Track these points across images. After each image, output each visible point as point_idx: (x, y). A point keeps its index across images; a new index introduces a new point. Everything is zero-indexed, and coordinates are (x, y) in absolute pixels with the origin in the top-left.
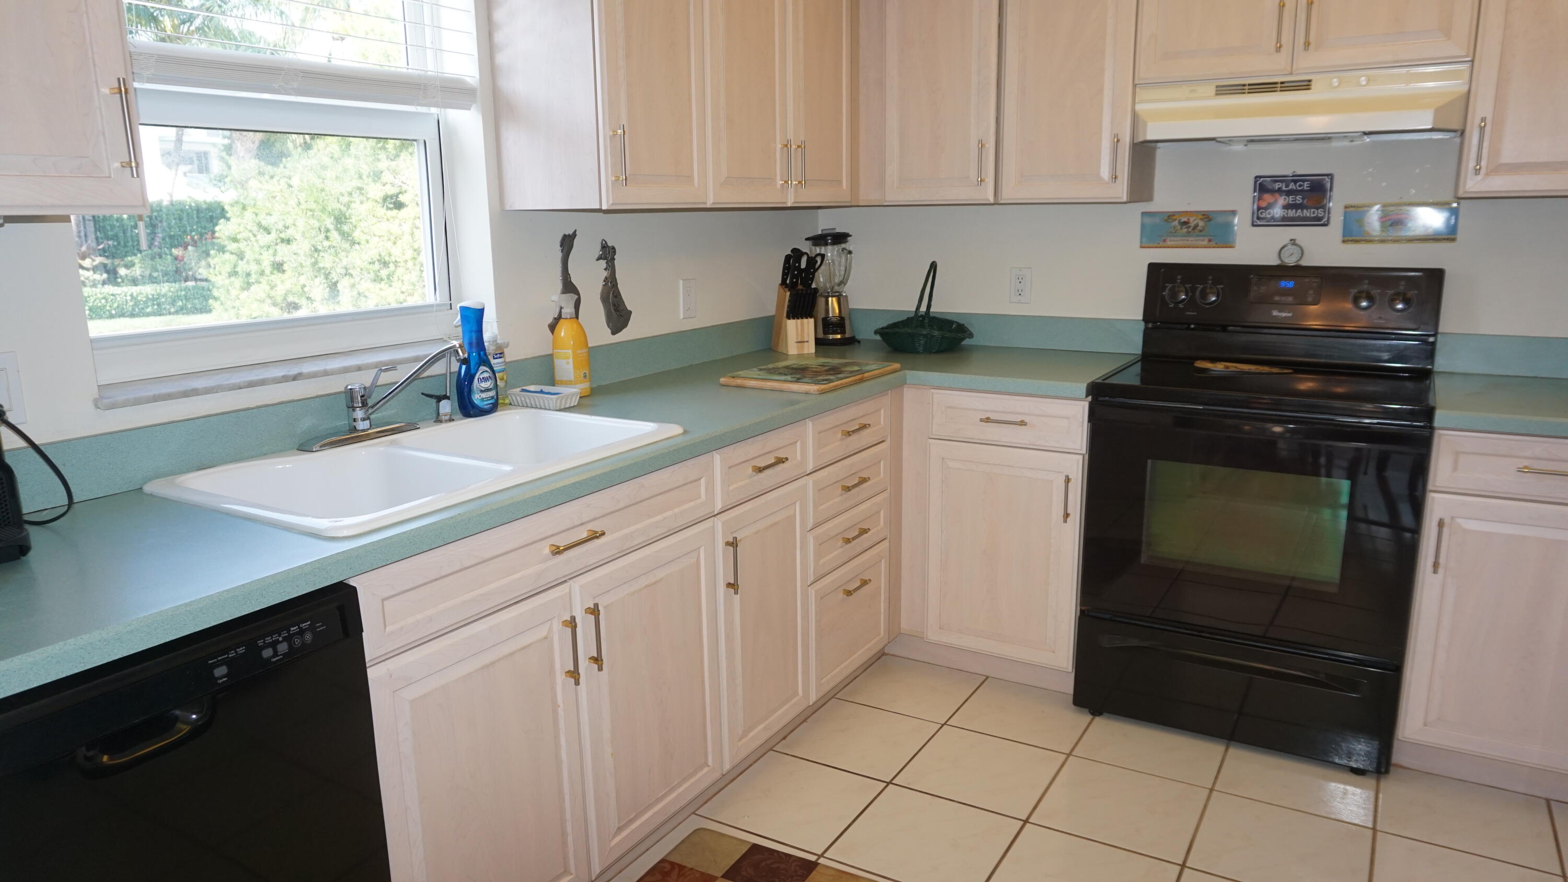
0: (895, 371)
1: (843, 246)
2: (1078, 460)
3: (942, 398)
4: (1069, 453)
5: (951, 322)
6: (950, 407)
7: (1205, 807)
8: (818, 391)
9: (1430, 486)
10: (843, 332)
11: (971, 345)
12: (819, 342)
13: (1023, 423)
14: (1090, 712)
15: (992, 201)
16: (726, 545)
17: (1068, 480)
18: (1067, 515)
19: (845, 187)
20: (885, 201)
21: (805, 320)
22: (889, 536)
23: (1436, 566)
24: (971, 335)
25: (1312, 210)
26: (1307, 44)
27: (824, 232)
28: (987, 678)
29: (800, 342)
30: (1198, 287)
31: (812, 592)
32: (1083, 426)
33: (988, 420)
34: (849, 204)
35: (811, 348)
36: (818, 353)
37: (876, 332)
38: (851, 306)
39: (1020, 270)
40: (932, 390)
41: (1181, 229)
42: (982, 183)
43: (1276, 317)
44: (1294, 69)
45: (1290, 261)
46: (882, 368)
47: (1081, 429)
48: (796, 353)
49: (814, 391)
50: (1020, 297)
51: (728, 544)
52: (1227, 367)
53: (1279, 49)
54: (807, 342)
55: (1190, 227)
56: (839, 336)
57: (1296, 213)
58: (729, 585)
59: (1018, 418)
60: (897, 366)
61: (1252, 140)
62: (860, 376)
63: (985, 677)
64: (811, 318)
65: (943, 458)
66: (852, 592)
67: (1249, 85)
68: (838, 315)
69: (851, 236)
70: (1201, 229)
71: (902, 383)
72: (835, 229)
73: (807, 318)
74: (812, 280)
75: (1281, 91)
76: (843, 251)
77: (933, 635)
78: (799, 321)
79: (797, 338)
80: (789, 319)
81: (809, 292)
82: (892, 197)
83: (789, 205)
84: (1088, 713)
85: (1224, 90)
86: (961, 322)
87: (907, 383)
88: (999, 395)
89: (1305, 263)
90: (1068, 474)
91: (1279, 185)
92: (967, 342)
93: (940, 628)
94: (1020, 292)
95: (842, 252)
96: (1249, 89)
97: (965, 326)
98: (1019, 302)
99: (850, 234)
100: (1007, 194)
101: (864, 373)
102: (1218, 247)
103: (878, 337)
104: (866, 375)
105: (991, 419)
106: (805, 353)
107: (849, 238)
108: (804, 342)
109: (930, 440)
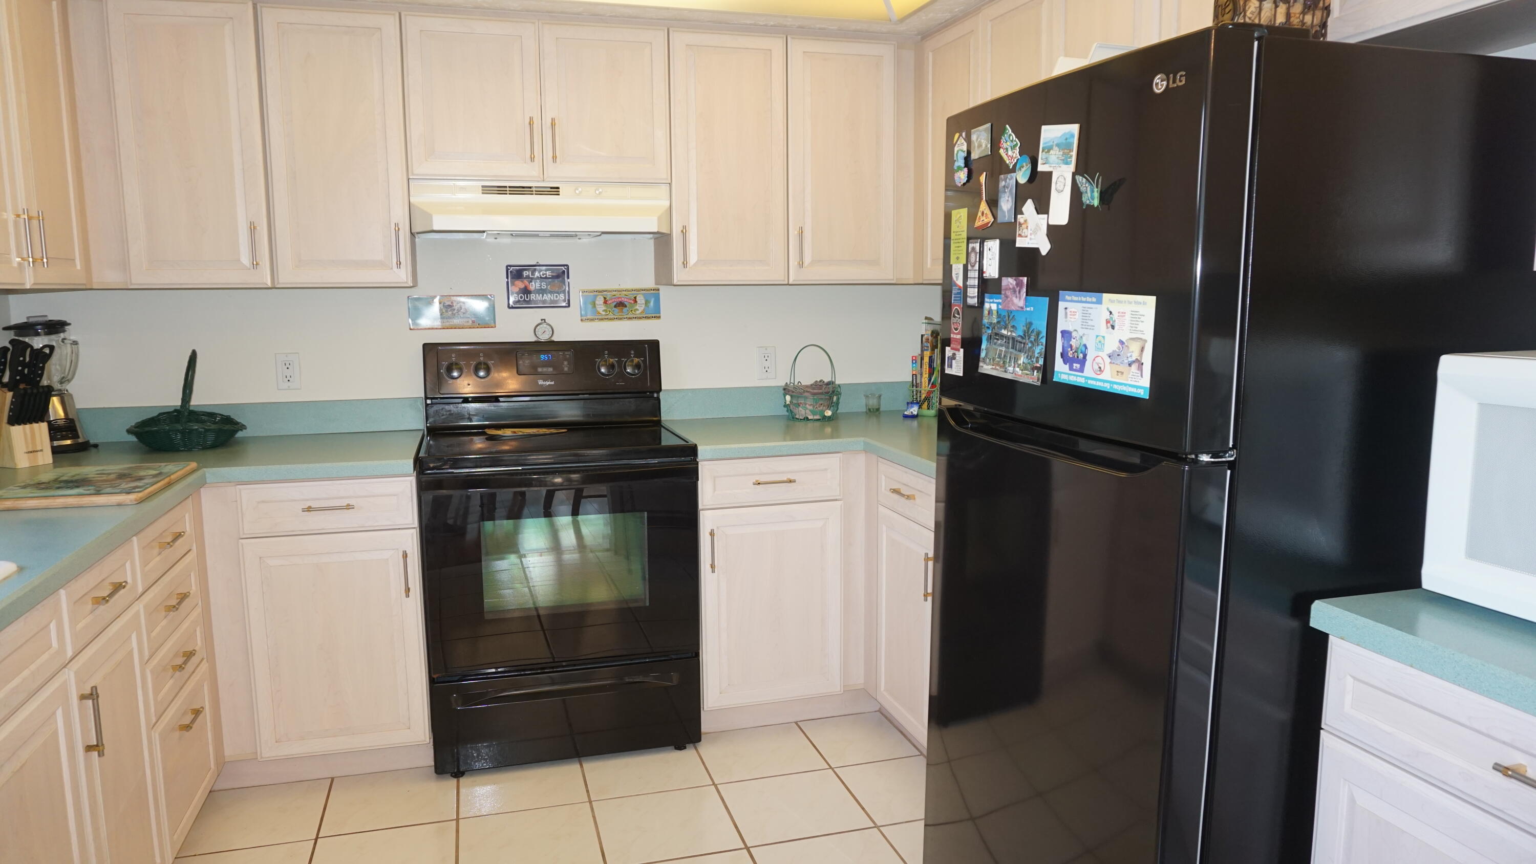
0: (193, 471)
1: (62, 335)
2: (412, 534)
3: (249, 495)
4: (399, 529)
5: (212, 415)
6: (263, 502)
7: (594, 817)
8: (136, 500)
9: (700, 507)
10: (75, 436)
11: (245, 437)
12: (56, 451)
13: (349, 507)
14: (452, 776)
15: (270, 285)
16: (81, 700)
17: (405, 555)
18: (408, 590)
19: (79, 267)
20: (131, 284)
21: (35, 425)
22: (205, 657)
23: (713, 566)
24: (243, 427)
25: (555, 295)
26: (554, 158)
27: (31, 320)
28: (333, 779)
29: (31, 452)
30: (472, 364)
31: (156, 736)
32: (412, 501)
33: (309, 509)
34: (84, 287)
35: (47, 457)
36: (56, 464)
37: (129, 431)
38: (78, 406)
39: (286, 356)
40: (238, 486)
41: (447, 311)
42: (258, 266)
43: (542, 385)
44: (545, 178)
45: (544, 337)
46: (183, 469)
47: (411, 503)
48: (27, 465)
49: (131, 501)
50: (289, 383)
51: (83, 697)
52: (515, 432)
53: (532, 159)
54: (42, 450)
55: (454, 309)
56: (68, 442)
57: (543, 297)
58: (89, 748)
59: (344, 503)
60: (193, 465)
61: (514, 235)
62: (167, 480)
63: (330, 779)
64: (43, 421)
65: (260, 558)
66: (191, 725)
67: (510, 187)
68: (63, 417)
69: (69, 324)
70: (464, 311)
71: (203, 483)
72: (46, 316)
73: (37, 423)
74: (41, 376)
75: (536, 194)
76: (63, 342)
77: (268, 751)
78: (28, 426)
79: (27, 447)
80: (13, 425)
81: (35, 391)
82: (139, 279)
83: (28, 287)
84: (451, 777)
85: (487, 190)
86: (225, 413)
87: (208, 481)
88: (312, 482)
89: (556, 338)
90: (405, 549)
91: (526, 273)
92: (240, 434)
93: (276, 742)
94: (289, 378)
95: (62, 344)
96: (509, 191)
97: (232, 417)
98: (289, 388)
99: (68, 322)
100: (285, 278)
101: (170, 476)
102: (481, 328)
103: (133, 438)
104: (172, 477)
105: (313, 507)
106: (40, 463)
107: (67, 327)
108: (37, 451)
109: (241, 541)
